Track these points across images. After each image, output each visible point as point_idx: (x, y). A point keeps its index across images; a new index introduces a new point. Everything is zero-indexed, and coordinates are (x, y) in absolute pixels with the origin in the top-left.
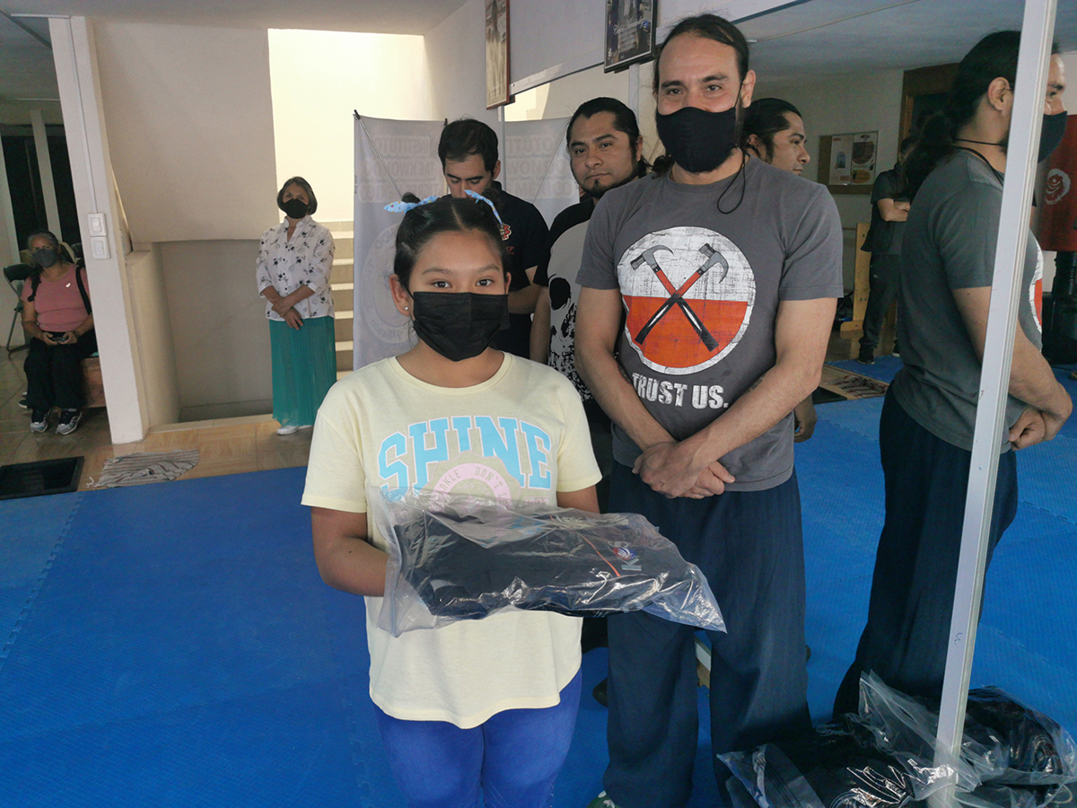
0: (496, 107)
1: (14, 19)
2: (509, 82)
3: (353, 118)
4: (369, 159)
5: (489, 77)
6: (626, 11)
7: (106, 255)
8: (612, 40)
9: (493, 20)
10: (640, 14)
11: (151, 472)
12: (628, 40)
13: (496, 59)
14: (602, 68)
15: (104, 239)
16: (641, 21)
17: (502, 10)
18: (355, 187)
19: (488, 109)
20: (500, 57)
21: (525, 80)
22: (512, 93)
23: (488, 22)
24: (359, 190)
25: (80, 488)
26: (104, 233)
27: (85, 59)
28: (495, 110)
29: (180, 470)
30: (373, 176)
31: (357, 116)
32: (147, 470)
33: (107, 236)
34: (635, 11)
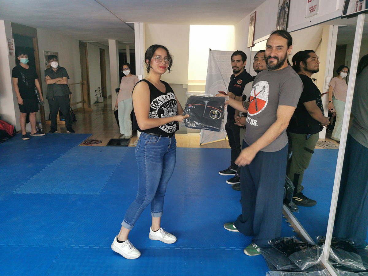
0: (250, 47)
1: (126, 24)
2: (253, 40)
4: (212, 62)
9: (251, 23)
13: (251, 34)
18: (208, 69)
19: (248, 48)
20: (252, 33)
21: (257, 40)
22: (254, 44)
23: (250, 23)
25: (129, 146)
27: (142, 34)
30: (213, 66)
31: (210, 50)
34: (282, 23)
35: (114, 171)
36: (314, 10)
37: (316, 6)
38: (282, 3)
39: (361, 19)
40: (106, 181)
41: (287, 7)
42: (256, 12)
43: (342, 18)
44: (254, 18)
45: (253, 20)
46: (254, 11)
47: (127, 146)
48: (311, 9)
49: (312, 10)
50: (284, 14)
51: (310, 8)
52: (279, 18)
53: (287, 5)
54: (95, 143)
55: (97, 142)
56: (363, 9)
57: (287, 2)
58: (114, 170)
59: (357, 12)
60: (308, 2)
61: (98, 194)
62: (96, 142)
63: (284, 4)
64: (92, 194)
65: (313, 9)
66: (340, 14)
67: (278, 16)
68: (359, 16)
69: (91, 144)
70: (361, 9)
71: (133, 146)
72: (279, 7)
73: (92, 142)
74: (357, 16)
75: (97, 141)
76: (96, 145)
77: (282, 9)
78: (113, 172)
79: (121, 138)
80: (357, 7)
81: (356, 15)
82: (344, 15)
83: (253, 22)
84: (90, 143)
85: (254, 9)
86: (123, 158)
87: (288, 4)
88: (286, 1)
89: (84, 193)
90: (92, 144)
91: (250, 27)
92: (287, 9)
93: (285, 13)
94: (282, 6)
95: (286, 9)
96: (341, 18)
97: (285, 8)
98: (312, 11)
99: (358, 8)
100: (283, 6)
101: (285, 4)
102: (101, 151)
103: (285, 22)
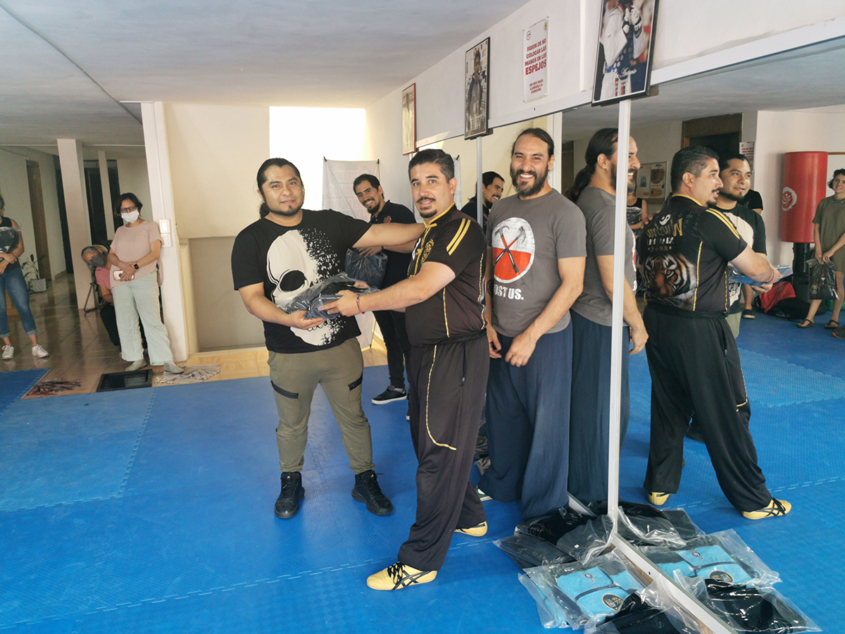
1: (122, 105)
2: (416, 140)
3: (322, 161)
4: (331, 186)
5: (404, 136)
6: (474, 110)
7: (170, 245)
8: (468, 124)
9: (407, 105)
10: (480, 112)
11: (193, 376)
12: (476, 124)
13: (408, 128)
14: (463, 137)
15: (169, 235)
16: (481, 116)
17: (412, 100)
20: (410, 126)
21: (425, 140)
22: (417, 147)
23: (404, 106)
24: (325, 203)
25: (153, 386)
26: (169, 231)
27: (161, 126)
28: (407, 156)
29: (210, 375)
30: (333, 195)
31: (326, 160)
32: (191, 375)
33: (171, 233)
34: (478, 111)
35: (139, 443)
36: (540, 89)
37: (542, 81)
38: (472, 71)
39: (625, 108)
40: (128, 468)
41: (483, 81)
42: (415, 84)
43: (594, 105)
44: (411, 96)
45: (410, 99)
46: (411, 82)
47: (150, 386)
48: (533, 86)
49: (534, 88)
50: (479, 92)
51: (531, 85)
52: (469, 99)
53: (484, 77)
54: (63, 387)
55: (69, 386)
56: (628, 93)
57: (484, 72)
58: (137, 441)
59: (618, 97)
60: (527, 74)
61: (116, 496)
62: (64, 385)
63: (476, 73)
64: (101, 498)
65: (537, 86)
66: (588, 97)
67: (467, 96)
68: (621, 102)
69: (54, 392)
70: (624, 93)
71: (163, 385)
72: (467, 79)
73: (54, 386)
74: (619, 102)
75: (67, 383)
76: (67, 392)
77: (474, 82)
78: (136, 447)
79: (127, 370)
80: (617, 89)
81: (617, 101)
82: (596, 100)
83: (412, 105)
84: (51, 391)
85: (410, 79)
86: (149, 414)
87: (486, 74)
88: (481, 69)
89: (82, 500)
90: (56, 391)
91: (404, 112)
92: (484, 84)
93: (481, 91)
94: (473, 78)
95: (482, 84)
96: (590, 105)
97: (480, 82)
98: (535, 91)
99: (619, 91)
100: (477, 77)
101: (479, 74)
102: (88, 405)
103: (484, 108)
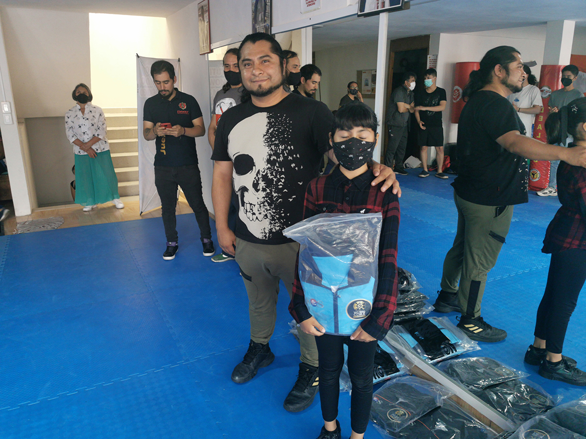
6: (260, 19)
8: (255, 30)
10: (265, 21)
12: (261, 30)
34: (263, 20)
39: (384, 18)
50: (263, 5)
52: (256, 11)
56: (387, 6)
59: (379, 9)
66: (355, 10)
67: (254, 8)
68: (381, 14)
70: (384, 6)
74: (379, 14)
80: (378, 3)
81: (377, 13)
82: (361, 12)
93: (266, 4)
96: (357, 16)
99: (380, 5)
103: (268, 18)
